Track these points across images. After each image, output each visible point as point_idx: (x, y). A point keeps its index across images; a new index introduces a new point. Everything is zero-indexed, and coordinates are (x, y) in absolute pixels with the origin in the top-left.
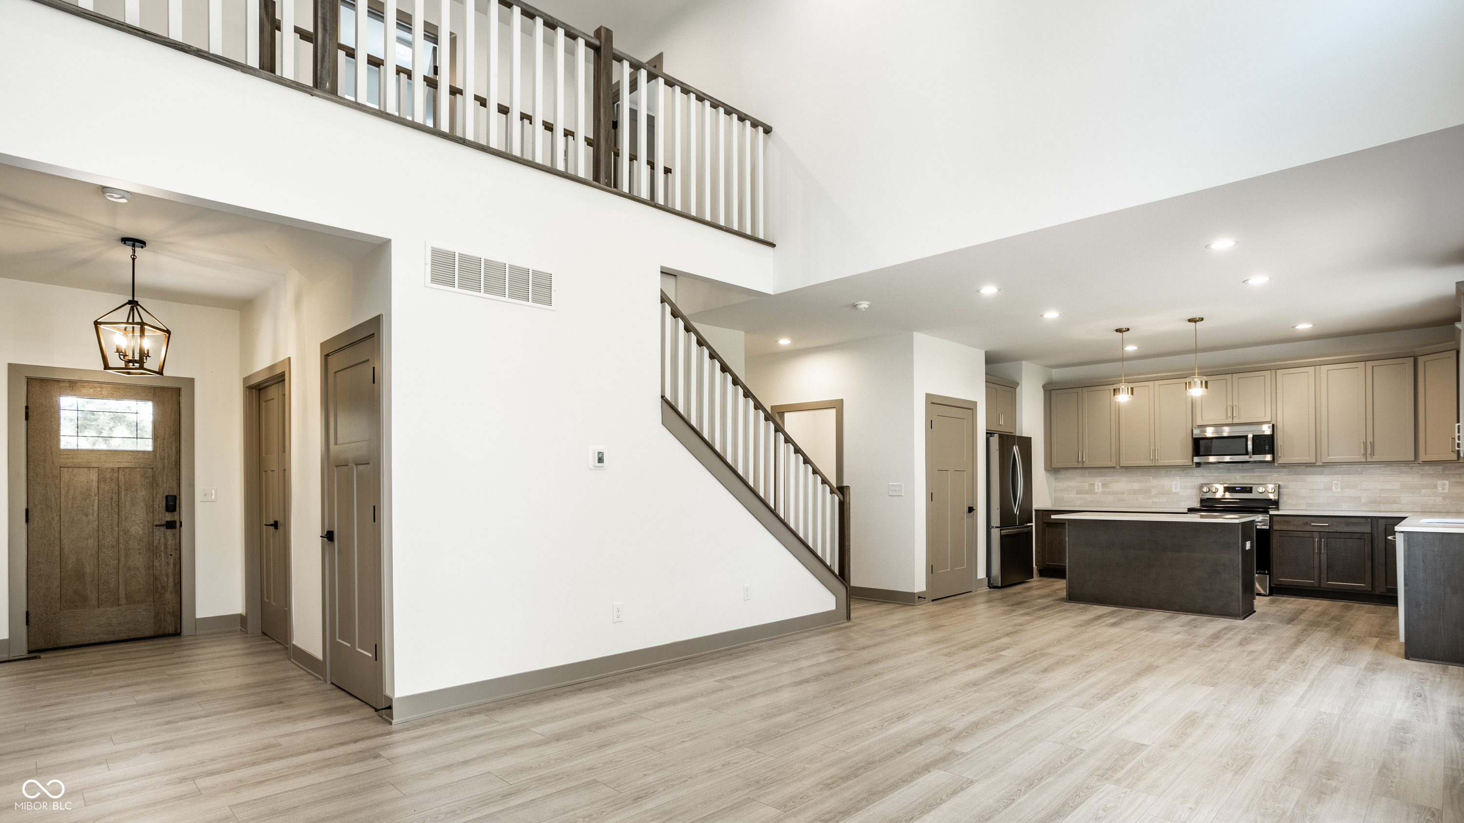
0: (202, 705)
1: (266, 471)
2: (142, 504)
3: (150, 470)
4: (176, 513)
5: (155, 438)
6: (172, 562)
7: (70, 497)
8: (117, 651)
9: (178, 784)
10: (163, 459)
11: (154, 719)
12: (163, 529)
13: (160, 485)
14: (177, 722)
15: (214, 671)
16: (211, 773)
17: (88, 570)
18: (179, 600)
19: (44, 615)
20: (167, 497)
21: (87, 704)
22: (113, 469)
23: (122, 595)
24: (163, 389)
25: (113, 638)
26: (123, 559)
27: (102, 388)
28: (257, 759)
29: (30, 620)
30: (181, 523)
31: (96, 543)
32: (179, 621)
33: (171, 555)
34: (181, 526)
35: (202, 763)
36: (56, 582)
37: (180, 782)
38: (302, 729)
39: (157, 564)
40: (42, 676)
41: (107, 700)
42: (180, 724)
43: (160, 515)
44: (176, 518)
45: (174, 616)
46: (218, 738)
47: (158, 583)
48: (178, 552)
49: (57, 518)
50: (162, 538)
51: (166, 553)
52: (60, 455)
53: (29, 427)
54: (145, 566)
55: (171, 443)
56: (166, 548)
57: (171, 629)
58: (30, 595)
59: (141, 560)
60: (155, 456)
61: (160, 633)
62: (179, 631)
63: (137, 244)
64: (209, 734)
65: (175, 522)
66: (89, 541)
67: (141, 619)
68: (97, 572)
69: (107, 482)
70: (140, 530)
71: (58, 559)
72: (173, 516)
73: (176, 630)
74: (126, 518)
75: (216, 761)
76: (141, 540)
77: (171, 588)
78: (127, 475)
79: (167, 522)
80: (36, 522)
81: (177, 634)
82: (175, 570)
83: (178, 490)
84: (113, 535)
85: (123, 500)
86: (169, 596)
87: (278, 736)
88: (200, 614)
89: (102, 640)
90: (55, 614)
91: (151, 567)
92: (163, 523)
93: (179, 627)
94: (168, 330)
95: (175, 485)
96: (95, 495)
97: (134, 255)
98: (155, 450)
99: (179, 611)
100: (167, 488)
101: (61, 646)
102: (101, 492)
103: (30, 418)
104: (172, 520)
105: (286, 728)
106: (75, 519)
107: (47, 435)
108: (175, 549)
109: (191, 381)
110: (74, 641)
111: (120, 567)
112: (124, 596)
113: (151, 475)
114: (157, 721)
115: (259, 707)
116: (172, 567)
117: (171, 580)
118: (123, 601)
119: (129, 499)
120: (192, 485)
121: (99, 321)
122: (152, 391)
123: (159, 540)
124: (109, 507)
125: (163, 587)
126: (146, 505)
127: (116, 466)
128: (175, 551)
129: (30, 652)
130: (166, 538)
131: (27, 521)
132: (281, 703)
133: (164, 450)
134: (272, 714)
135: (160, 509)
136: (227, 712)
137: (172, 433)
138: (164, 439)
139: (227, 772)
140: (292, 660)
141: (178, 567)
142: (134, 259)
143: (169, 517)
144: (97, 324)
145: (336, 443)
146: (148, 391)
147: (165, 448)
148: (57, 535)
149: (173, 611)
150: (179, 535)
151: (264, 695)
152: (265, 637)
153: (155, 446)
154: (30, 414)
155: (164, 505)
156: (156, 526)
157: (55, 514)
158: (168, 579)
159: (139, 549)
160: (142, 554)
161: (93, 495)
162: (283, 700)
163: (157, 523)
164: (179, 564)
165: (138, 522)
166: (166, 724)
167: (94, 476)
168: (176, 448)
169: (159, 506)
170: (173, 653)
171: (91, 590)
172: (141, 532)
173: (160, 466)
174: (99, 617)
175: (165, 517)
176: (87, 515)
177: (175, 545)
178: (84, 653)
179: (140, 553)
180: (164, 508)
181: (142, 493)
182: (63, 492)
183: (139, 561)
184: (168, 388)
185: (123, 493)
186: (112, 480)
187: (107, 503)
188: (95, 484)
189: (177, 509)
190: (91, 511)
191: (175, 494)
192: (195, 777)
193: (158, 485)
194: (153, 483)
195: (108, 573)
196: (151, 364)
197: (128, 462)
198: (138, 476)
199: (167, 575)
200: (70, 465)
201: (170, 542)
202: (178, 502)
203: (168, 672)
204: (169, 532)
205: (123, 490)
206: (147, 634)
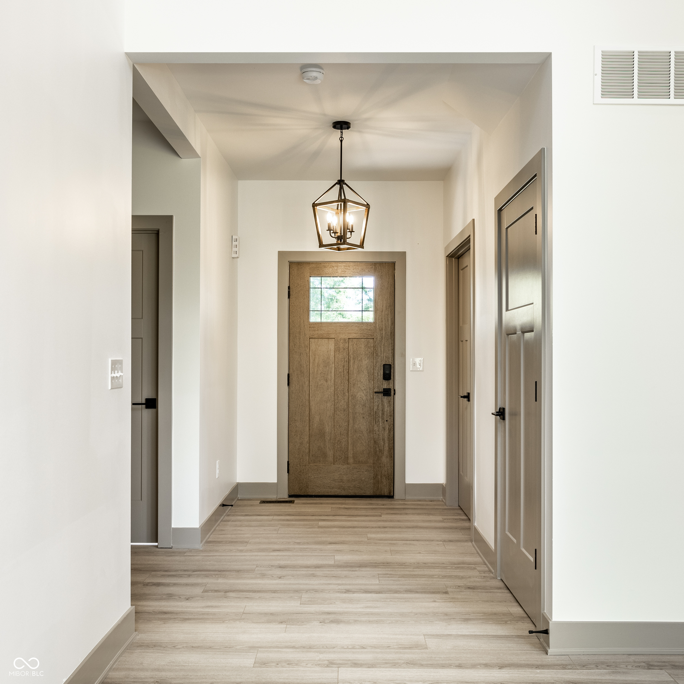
0: (381, 579)
1: (462, 341)
2: (366, 372)
3: (371, 340)
4: (391, 381)
5: (376, 311)
6: (388, 428)
7: (316, 365)
8: (343, 506)
9: (326, 667)
10: (381, 330)
11: (339, 584)
12: (381, 395)
13: (379, 354)
14: (354, 592)
15: (404, 542)
16: (356, 664)
17: (327, 429)
18: (393, 464)
19: (298, 465)
20: (384, 365)
21: (301, 556)
22: (345, 340)
23: (350, 455)
24: (381, 264)
25: (343, 493)
26: (351, 421)
27: (337, 267)
28: (399, 659)
29: (290, 469)
30: (395, 390)
31: (333, 406)
32: (392, 484)
33: (387, 421)
34: (394, 394)
35: (353, 648)
36: (306, 439)
37: (328, 666)
38: (454, 632)
39: (376, 428)
40: (288, 520)
41: (316, 554)
42: (355, 595)
43: (379, 383)
44: (391, 386)
45: (388, 479)
46: (377, 622)
47: (377, 446)
48: (392, 419)
49: (307, 383)
50: (380, 404)
51: (383, 419)
52: (310, 327)
53: (290, 304)
54: (367, 430)
55: (388, 315)
56: (383, 414)
57: (386, 492)
58: (290, 447)
59: (365, 424)
60: (375, 327)
61: (378, 494)
62: (392, 494)
63: (344, 126)
64: (372, 614)
65: (390, 389)
66: (328, 404)
67: (363, 478)
68: (333, 432)
69: (341, 351)
70: (364, 396)
71: (308, 418)
72: (389, 384)
73: (390, 493)
74: (354, 385)
75: (365, 650)
76: (364, 405)
77: (386, 453)
78: (355, 345)
79: (384, 389)
80: (294, 385)
81: (391, 496)
82: (389, 435)
83: (393, 359)
84: (344, 399)
85: (351, 368)
86: (385, 460)
87: (428, 635)
88: (408, 481)
89: (336, 494)
90: (305, 466)
91: (371, 431)
92: (381, 391)
93: (392, 490)
94: (368, 204)
95: (390, 355)
96: (333, 363)
97: (342, 137)
98: (375, 323)
99: (393, 475)
100: (385, 357)
101: (309, 494)
102: (336, 360)
103: (291, 297)
104: (388, 387)
105: (439, 628)
106: (319, 384)
107: (302, 311)
108: (390, 416)
109: (403, 255)
110: (318, 491)
111: (349, 429)
112: (351, 456)
113: (372, 345)
114: (340, 587)
115: (425, 592)
116: (387, 432)
117: (387, 445)
118: (351, 461)
119: (356, 367)
120: (404, 355)
121: (315, 203)
122: (374, 267)
123: (378, 406)
124: (342, 374)
125: (380, 451)
126: (368, 373)
127: (347, 337)
128: (390, 417)
129: (290, 496)
130: (383, 405)
131: (288, 384)
132: (446, 593)
133: (382, 321)
134: (433, 604)
135: (379, 377)
136: (396, 592)
137: (388, 305)
138: (382, 311)
139: (369, 667)
140: (473, 543)
141: (392, 433)
142: (341, 141)
143: (385, 385)
144: (314, 205)
145: (507, 310)
146: (371, 267)
147: (383, 319)
148: (307, 397)
149: (388, 474)
150: (393, 402)
151: (435, 579)
152: (460, 512)
153: (375, 319)
154: (291, 293)
155: (382, 374)
156: (376, 393)
157: (306, 379)
158: (384, 443)
159: (363, 414)
160: (365, 418)
161: (331, 363)
162: (449, 590)
163: (376, 390)
164: (393, 430)
165: (363, 389)
166: (345, 593)
167: (331, 345)
168: (391, 319)
169: (378, 374)
170: (381, 516)
171: (329, 448)
172: (364, 398)
173: (379, 337)
174: (334, 472)
175: (382, 384)
176: (327, 381)
177: (390, 412)
178: (321, 503)
179: (363, 418)
180: (382, 376)
181: (365, 362)
182: (311, 361)
183: (362, 425)
184: (385, 263)
185: (352, 362)
186: (344, 349)
187: (340, 370)
188: (332, 353)
189: (392, 377)
190: (329, 377)
191: (390, 364)
192: (341, 664)
193: (377, 355)
194: (374, 354)
195: (341, 434)
196: (354, 239)
197: (355, 333)
198: (363, 347)
199: (384, 440)
200: (315, 336)
201: (387, 409)
202: (392, 371)
203: (370, 535)
204: (386, 399)
205: (352, 358)
206: (368, 493)
